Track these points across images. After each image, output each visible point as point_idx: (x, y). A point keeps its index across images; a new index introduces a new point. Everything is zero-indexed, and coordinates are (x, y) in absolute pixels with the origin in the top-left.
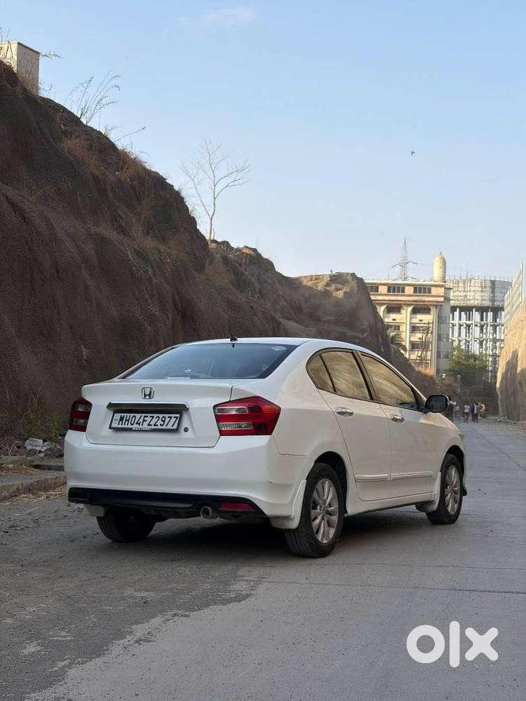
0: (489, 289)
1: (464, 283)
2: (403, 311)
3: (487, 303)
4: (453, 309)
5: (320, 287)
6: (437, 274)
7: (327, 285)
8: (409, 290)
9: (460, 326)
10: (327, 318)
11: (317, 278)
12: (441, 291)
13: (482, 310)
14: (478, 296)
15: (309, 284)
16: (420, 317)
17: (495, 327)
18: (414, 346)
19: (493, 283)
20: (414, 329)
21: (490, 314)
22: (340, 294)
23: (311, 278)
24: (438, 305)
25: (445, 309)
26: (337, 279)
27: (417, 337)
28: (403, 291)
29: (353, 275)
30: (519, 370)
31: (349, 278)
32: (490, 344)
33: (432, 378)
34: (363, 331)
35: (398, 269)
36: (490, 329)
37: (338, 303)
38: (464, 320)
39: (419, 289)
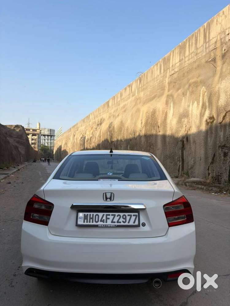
0: (49, 131)
1: (44, 129)
2: (30, 135)
3: (49, 134)
4: (42, 135)
5: (12, 128)
6: (38, 127)
7: (14, 128)
8: (31, 130)
9: (43, 139)
10: (14, 136)
11: (11, 126)
12: (39, 131)
13: (48, 136)
14: (47, 132)
15: (9, 127)
16: (34, 137)
17: (51, 140)
18: (32, 144)
19: (51, 130)
20: (32, 140)
21: (50, 137)
22: (18, 130)
23: (10, 126)
24: (38, 134)
25: (39, 135)
26: (17, 126)
27: (33, 141)
28: (30, 130)
29: (21, 126)
30: (62, 150)
31: (20, 126)
32: (50, 144)
33: (37, 151)
34: (24, 140)
35: (27, 125)
36: (50, 140)
37: (17, 133)
38: (44, 138)
39: (34, 130)
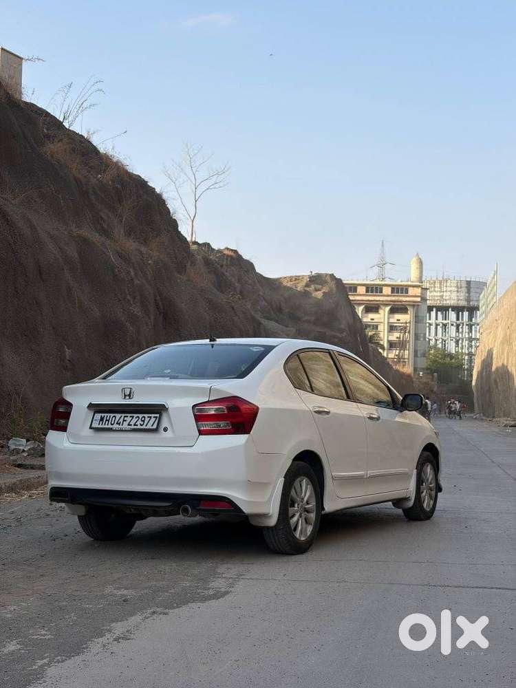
0: (464, 290)
1: (440, 283)
2: (381, 311)
3: (463, 303)
4: (430, 309)
5: (300, 287)
6: (414, 275)
7: (307, 285)
8: (387, 291)
9: (437, 325)
10: (308, 318)
11: (297, 278)
12: (418, 291)
13: (458, 309)
14: (454, 295)
15: (289, 284)
16: (397, 316)
17: (470, 327)
18: (392, 345)
19: (469, 283)
20: (392, 328)
21: (466, 314)
22: (319, 295)
23: (291, 279)
24: (415, 305)
25: (422, 309)
26: (316, 279)
27: (395, 336)
28: (381, 292)
29: (332, 276)
30: (494, 368)
31: (328, 279)
32: (466, 343)
33: (409, 376)
35: (376, 269)
36: (466, 328)
37: (318, 303)
38: (440, 320)
39: (396, 289)
